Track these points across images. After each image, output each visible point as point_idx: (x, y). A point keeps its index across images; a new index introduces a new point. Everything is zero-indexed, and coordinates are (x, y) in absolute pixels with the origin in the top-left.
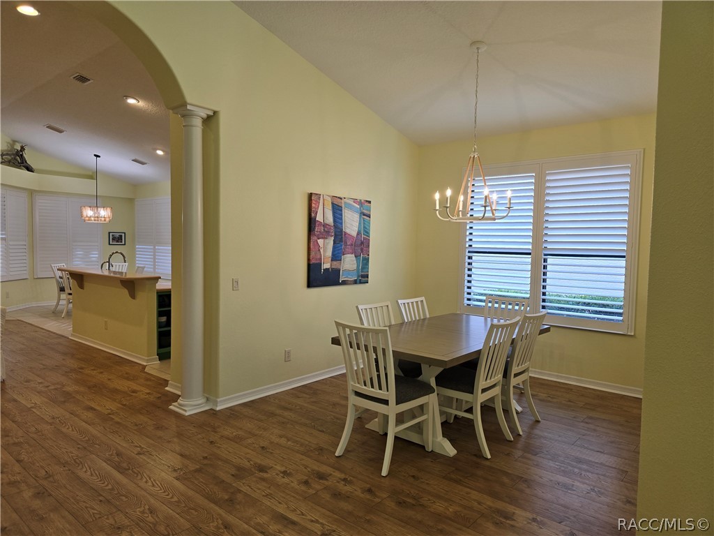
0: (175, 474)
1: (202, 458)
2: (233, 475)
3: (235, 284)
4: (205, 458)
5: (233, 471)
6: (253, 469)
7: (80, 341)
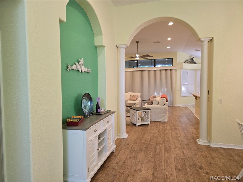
0: (175, 157)
1: (187, 156)
2: (190, 165)
3: (220, 101)
4: (189, 157)
5: (191, 164)
6: (198, 166)
7: (196, 116)
